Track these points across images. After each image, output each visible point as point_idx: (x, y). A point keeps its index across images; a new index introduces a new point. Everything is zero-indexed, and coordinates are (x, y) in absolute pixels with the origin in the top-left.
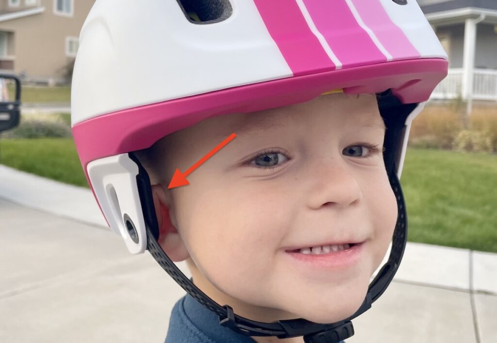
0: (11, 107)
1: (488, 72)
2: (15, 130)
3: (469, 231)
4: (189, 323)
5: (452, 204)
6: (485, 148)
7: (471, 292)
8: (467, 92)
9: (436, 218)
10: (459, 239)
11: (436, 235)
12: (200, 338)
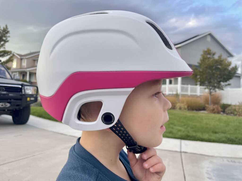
0: (35, 96)
1: (185, 86)
2: (36, 103)
3: (180, 134)
4: (74, 153)
5: (175, 125)
6: (185, 109)
7: (181, 152)
8: (179, 92)
9: (170, 130)
10: (177, 136)
11: (170, 135)
12: (77, 158)
